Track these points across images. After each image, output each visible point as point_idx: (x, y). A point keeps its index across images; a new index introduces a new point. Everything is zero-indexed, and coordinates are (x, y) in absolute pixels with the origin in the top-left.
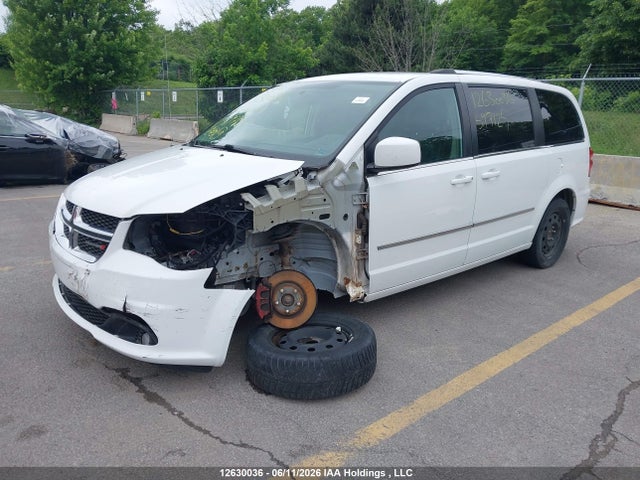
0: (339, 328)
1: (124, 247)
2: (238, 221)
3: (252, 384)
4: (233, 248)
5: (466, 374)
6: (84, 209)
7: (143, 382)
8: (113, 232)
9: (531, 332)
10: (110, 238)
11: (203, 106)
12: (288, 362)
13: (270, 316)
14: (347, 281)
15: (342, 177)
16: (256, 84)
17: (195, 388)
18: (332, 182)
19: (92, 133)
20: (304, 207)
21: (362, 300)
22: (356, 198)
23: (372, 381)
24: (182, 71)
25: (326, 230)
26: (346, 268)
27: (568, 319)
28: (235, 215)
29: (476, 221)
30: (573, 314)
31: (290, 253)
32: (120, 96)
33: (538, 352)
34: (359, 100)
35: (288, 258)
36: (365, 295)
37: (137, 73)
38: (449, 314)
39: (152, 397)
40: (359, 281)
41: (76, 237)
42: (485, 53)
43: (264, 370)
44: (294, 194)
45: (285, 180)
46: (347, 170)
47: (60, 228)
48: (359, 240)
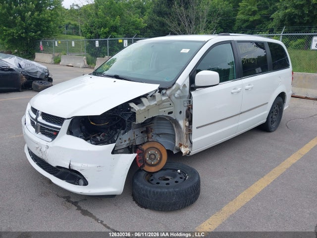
0: (179, 171)
1: (67, 134)
2: (128, 118)
3: (137, 203)
4: (125, 132)
5: (245, 192)
6: (43, 113)
7: (79, 204)
8: (61, 125)
9: (272, 168)
10: (60, 129)
11: (88, 49)
12: (157, 192)
13: (143, 166)
14: (181, 145)
15: (179, 92)
16: (115, 37)
17: (107, 206)
18: (174, 95)
19: (34, 65)
20: (160, 109)
21: (189, 154)
22: (185, 102)
23: (199, 199)
24: (76, 30)
25: (170, 119)
26: (180, 139)
27: (289, 159)
28: (125, 115)
29: (242, 111)
30: (291, 157)
31: (151, 131)
32: (44, 44)
33: (278, 178)
34: (184, 51)
35: (150, 135)
36: (190, 152)
37: (53, 32)
38: (230, 159)
39: (85, 213)
40: (187, 145)
41: (39, 128)
42: (227, 20)
43: (144, 196)
44: (155, 102)
45: (150, 95)
46: (181, 88)
47: (28, 122)
48: (187, 124)
